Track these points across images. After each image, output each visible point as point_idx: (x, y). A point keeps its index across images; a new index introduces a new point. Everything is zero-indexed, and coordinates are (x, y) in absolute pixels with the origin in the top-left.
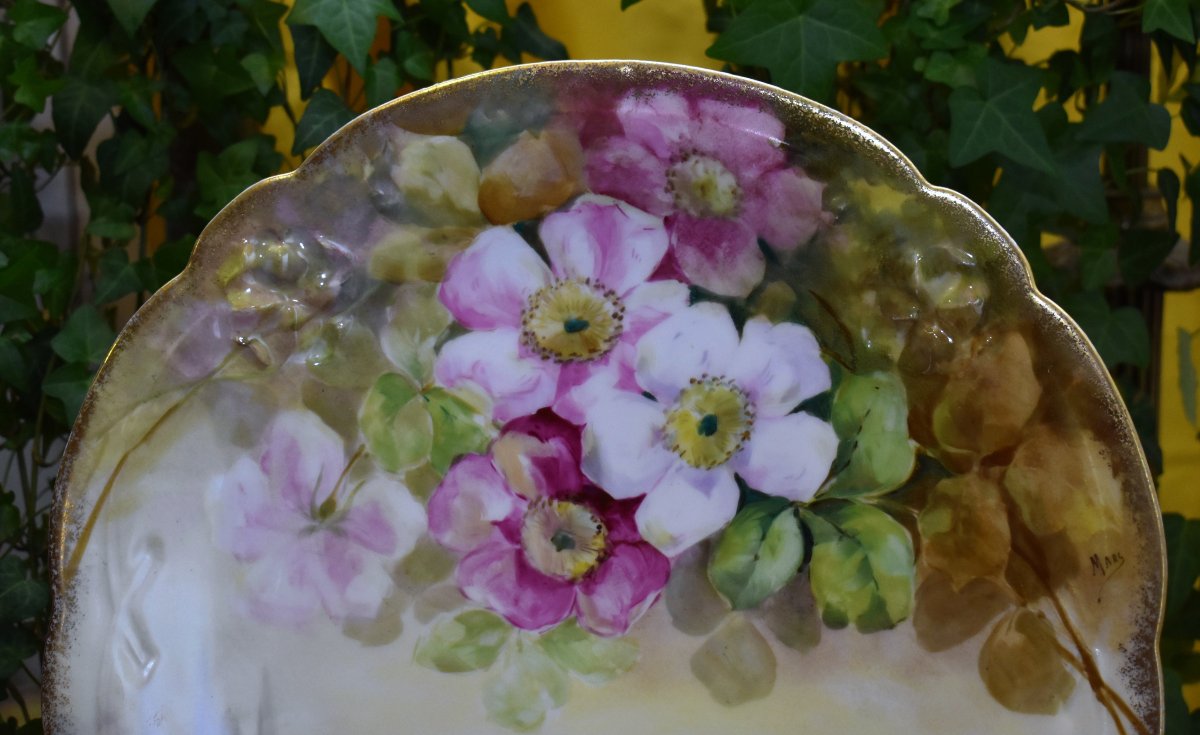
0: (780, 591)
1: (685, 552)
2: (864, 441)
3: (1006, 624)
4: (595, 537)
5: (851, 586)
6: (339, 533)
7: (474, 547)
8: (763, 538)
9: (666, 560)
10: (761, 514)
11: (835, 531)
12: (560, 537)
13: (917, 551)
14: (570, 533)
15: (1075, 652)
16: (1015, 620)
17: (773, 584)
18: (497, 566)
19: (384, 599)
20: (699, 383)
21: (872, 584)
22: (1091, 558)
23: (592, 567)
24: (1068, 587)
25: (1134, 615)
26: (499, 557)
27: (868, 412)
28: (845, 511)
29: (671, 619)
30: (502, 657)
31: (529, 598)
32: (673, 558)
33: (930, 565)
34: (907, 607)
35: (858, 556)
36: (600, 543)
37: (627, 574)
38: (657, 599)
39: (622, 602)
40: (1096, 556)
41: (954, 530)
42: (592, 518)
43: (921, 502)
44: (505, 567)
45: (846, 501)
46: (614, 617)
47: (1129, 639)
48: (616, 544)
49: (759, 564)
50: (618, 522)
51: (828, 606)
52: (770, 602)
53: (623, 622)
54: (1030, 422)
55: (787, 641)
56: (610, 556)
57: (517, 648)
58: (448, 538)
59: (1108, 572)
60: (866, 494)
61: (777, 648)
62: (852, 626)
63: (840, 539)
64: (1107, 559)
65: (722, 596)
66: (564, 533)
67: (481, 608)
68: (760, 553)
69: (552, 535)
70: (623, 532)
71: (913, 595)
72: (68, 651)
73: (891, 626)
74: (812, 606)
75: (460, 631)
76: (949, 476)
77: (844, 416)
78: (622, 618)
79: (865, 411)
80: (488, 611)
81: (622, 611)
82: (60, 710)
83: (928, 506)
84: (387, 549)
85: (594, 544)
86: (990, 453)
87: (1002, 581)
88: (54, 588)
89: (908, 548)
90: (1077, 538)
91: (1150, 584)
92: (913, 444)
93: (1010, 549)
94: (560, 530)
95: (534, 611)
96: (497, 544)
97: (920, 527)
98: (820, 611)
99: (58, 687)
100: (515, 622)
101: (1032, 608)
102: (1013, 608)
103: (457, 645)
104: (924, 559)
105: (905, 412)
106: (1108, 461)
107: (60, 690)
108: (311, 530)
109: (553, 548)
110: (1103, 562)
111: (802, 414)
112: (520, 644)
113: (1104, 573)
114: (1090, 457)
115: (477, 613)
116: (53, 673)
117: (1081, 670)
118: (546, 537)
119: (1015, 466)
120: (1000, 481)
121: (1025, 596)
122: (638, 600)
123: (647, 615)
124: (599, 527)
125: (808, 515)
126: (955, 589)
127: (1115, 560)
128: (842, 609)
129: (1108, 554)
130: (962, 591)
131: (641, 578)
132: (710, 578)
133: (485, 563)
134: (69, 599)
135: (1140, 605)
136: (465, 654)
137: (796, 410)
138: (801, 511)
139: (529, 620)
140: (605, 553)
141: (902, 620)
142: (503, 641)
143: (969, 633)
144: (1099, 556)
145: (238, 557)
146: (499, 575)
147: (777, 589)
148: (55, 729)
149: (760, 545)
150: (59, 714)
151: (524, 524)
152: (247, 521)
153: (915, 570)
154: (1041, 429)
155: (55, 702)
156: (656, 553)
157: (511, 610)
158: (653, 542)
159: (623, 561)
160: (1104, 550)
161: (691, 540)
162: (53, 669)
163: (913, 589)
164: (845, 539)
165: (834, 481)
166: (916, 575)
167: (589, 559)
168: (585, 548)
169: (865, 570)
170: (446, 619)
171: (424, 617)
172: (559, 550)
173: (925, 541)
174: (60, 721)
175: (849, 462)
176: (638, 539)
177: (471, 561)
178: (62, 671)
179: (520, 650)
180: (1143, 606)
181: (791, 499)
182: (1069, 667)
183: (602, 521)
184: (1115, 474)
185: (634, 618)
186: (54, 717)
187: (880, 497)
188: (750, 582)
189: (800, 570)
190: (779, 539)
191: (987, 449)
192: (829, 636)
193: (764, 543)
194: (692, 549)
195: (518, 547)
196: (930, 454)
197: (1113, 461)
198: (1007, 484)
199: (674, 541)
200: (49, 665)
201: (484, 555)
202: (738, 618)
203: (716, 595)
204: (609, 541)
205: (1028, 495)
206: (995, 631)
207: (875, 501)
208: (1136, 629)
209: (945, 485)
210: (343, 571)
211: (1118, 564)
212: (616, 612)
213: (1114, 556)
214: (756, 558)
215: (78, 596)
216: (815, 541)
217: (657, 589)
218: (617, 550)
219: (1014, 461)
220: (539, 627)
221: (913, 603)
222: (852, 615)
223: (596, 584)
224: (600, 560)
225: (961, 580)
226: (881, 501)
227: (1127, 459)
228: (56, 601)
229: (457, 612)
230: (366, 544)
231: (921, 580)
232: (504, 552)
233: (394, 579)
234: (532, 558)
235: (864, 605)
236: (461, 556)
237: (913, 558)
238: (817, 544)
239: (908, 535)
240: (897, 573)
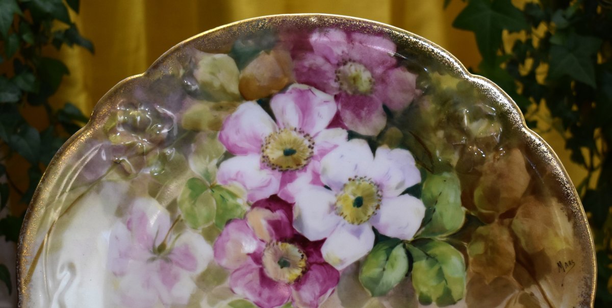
0: (396, 287)
1: (347, 268)
2: (438, 208)
3: (514, 301)
4: (300, 261)
5: (433, 283)
6: (168, 260)
7: (238, 266)
8: (387, 259)
9: (337, 272)
10: (386, 247)
11: (424, 254)
12: (282, 261)
13: (467, 264)
14: (288, 259)
16: (518, 297)
17: (393, 282)
18: (250, 277)
19: (191, 295)
20: (353, 180)
21: (444, 282)
22: (558, 264)
23: (299, 276)
24: (546, 279)
25: (581, 292)
26: (251, 272)
27: (441, 193)
28: (430, 244)
29: (340, 302)
31: (266, 293)
32: (341, 271)
33: (474, 271)
34: (462, 293)
35: (436, 268)
36: (303, 264)
37: (317, 279)
38: (333, 292)
39: (315, 294)
40: (560, 262)
41: (486, 253)
42: (299, 251)
43: (468, 239)
44: (254, 277)
45: (430, 240)
46: (311, 302)
47: (578, 304)
48: (311, 264)
49: (385, 273)
50: (312, 253)
51: (421, 294)
52: (391, 292)
53: (316, 304)
54: (524, 195)
56: (308, 270)
58: (224, 262)
59: (567, 270)
60: (440, 236)
62: (434, 303)
63: (427, 259)
64: (566, 263)
65: (367, 290)
66: (284, 259)
67: (242, 299)
68: (386, 267)
69: (278, 260)
70: (315, 258)
71: (465, 287)
73: (454, 303)
74: (413, 293)
76: (483, 225)
77: (428, 195)
78: (315, 303)
79: (439, 193)
80: (245, 300)
81: (315, 299)
83: (472, 241)
84: (192, 269)
85: (300, 264)
86: (504, 212)
87: (511, 278)
89: (462, 262)
90: (550, 253)
91: (588, 276)
92: (464, 209)
93: (515, 261)
94: (282, 257)
95: (269, 299)
96: (249, 265)
97: (468, 252)
98: (417, 296)
100: (260, 305)
101: (527, 291)
102: (517, 291)
104: (471, 268)
105: (459, 193)
106: (565, 213)
108: (153, 259)
109: (279, 267)
110: (564, 265)
111: (407, 195)
113: (564, 271)
114: (556, 211)
115: (239, 301)
118: (275, 261)
119: (517, 218)
120: (509, 227)
121: (524, 284)
122: (323, 293)
123: (328, 300)
124: (302, 256)
125: (411, 247)
126: (487, 283)
127: (570, 264)
128: (429, 295)
129: (567, 261)
130: (490, 284)
131: (325, 281)
132: (360, 281)
133: (244, 275)
135: (583, 286)
137: (403, 193)
138: (407, 245)
139: (267, 304)
140: (306, 269)
141: (460, 300)
144: (562, 262)
145: (115, 274)
146: (251, 281)
147: (395, 285)
149: (385, 264)
151: (263, 255)
152: (120, 255)
153: (466, 274)
154: (531, 198)
156: (332, 268)
157: (257, 299)
158: (330, 262)
159: (315, 273)
160: (565, 259)
161: (350, 261)
163: (465, 284)
164: (430, 259)
165: (423, 229)
166: (467, 276)
167: (298, 272)
168: (295, 266)
169: (440, 275)
170: (224, 304)
171: (212, 303)
172: (282, 267)
173: (471, 259)
175: (431, 220)
176: (323, 261)
177: (236, 274)
180: (585, 287)
181: (401, 239)
183: (304, 252)
184: (569, 220)
185: (321, 302)
187: (447, 237)
188: (381, 283)
189: (407, 275)
190: (396, 260)
191: (502, 210)
193: (387, 262)
194: (351, 266)
195: (261, 266)
196: (472, 214)
197: (568, 212)
198: (513, 227)
199: (342, 262)
201: (243, 271)
202: (375, 301)
203: (363, 289)
204: (308, 263)
205: (524, 232)
206: (508, 303)
207: (445, 239)
208: (582, 299)
209: (481, 229)
210: (170, 280)
211: (572, 266)
212: (312, 299)
213: (569, 262)
214: (384, 270)
216: (414, 260)
217: (333, 287)
218: (312, 267)
219: (516, 215)
221: (465, 291)
222: (434, 298)
223: (301, 285)
224: (303, 273)
225: (489, 278)
226: (448, 239)
227: (575, 212)
229: (229, 301)
230: (182, 266)
231: (469, 279)
232: (254, 269)
233: (197, 284)
234: (268, 272)
235: (440, 292)
236: (231, 271)
237: (465, 268)
238: (415, 262)
239: (462, 256)
240: (457, 276)
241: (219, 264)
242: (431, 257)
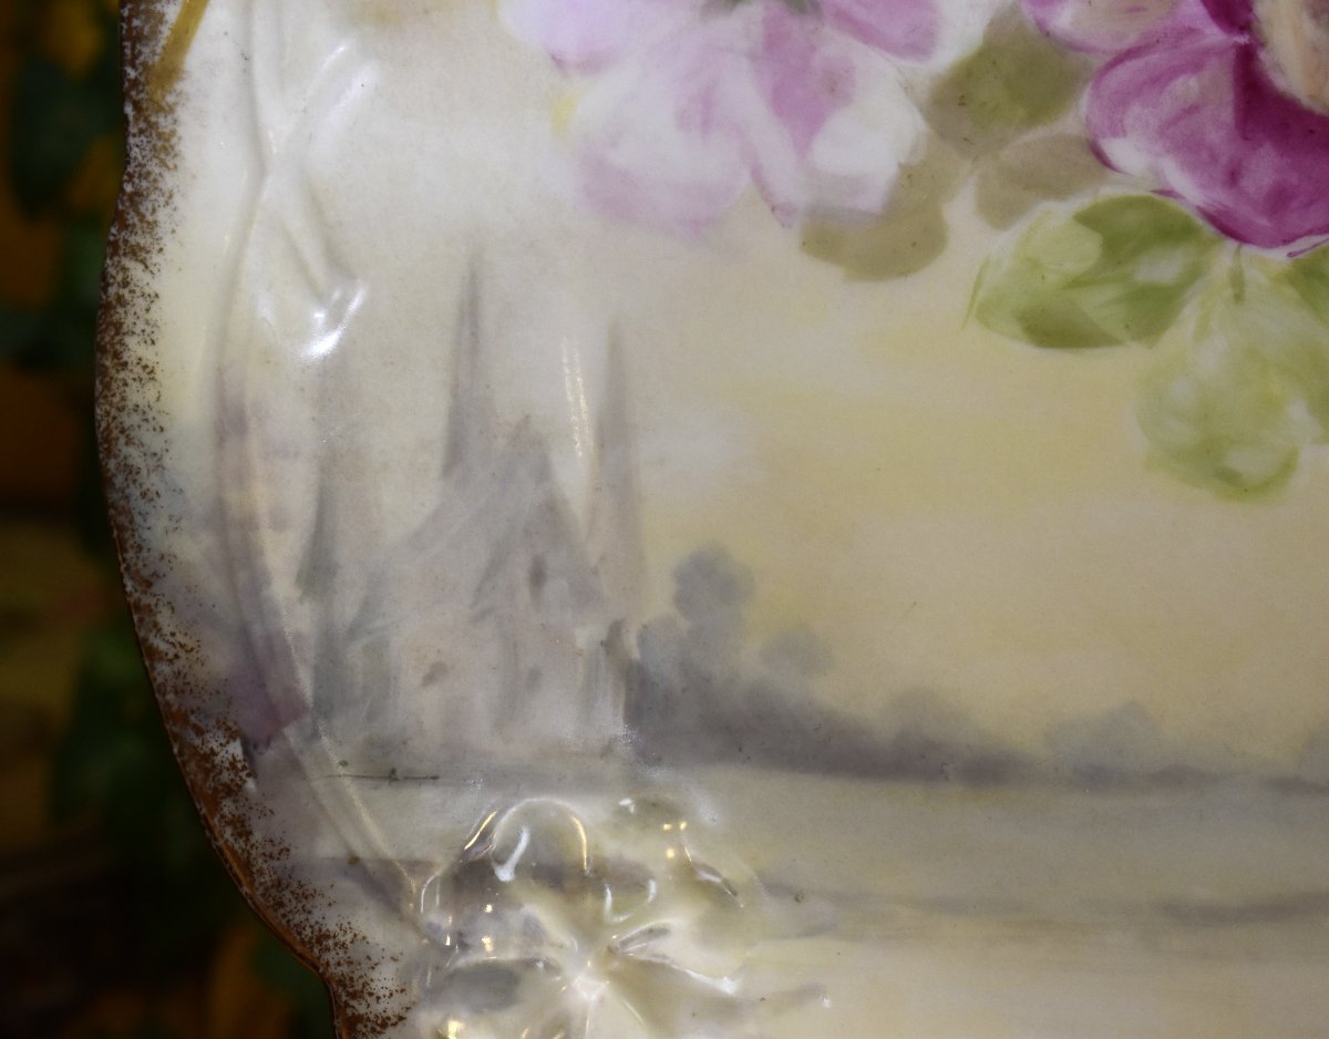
7: (1131, 40)
18: (1188, 86)
19: (900, 166)
26: (1195, 65)
30: (1189, 316)
31: (1265, 168)
44: (1210, 90)
57: (1229, 292)
58: (1066, 17)
67: (1141, 192)
72: (155, 258)
75: (1089, 247)
80: (1158, 198)
82: (135, 395)
88: (129, 110)
95: (1278, 201)
96: (1191, 31)
99: (131, 341)
100: (1228, 227)
103: (1077, 283)
107: (135, 348)
112: (1237, 281)
115: (1130, 203)
116: (120, 310)
133: (1158, 81)
134: (160, 136)
136: (1099, 304)
139: (1263, 222)
142: (1194, 274)
145: (558, 62)
146: (1192, 110)
148: (122, 440)
150: (130, 405)
155: (122, 375)
157: (1221, 197)
162: (120, 300)
170: (1055, 218)
171: (1000, 211)
174: (135, 419)
177: (1123, 74)
178: (141, 303)
179: (1238, 298)
186: (122, 409)
195: (1242, 39)
200: (112, 290)
201: (1155, 59)
210: (807, 99)
215: (181, 131)
220: (1286, 242)
228: (132, 140)
229: (1081, 202)
230: (865, 33)
232: (1207, 52)
233: (929, 118)
234: (1277, 66)
236: (1097, 62)
241: (1040, 24)
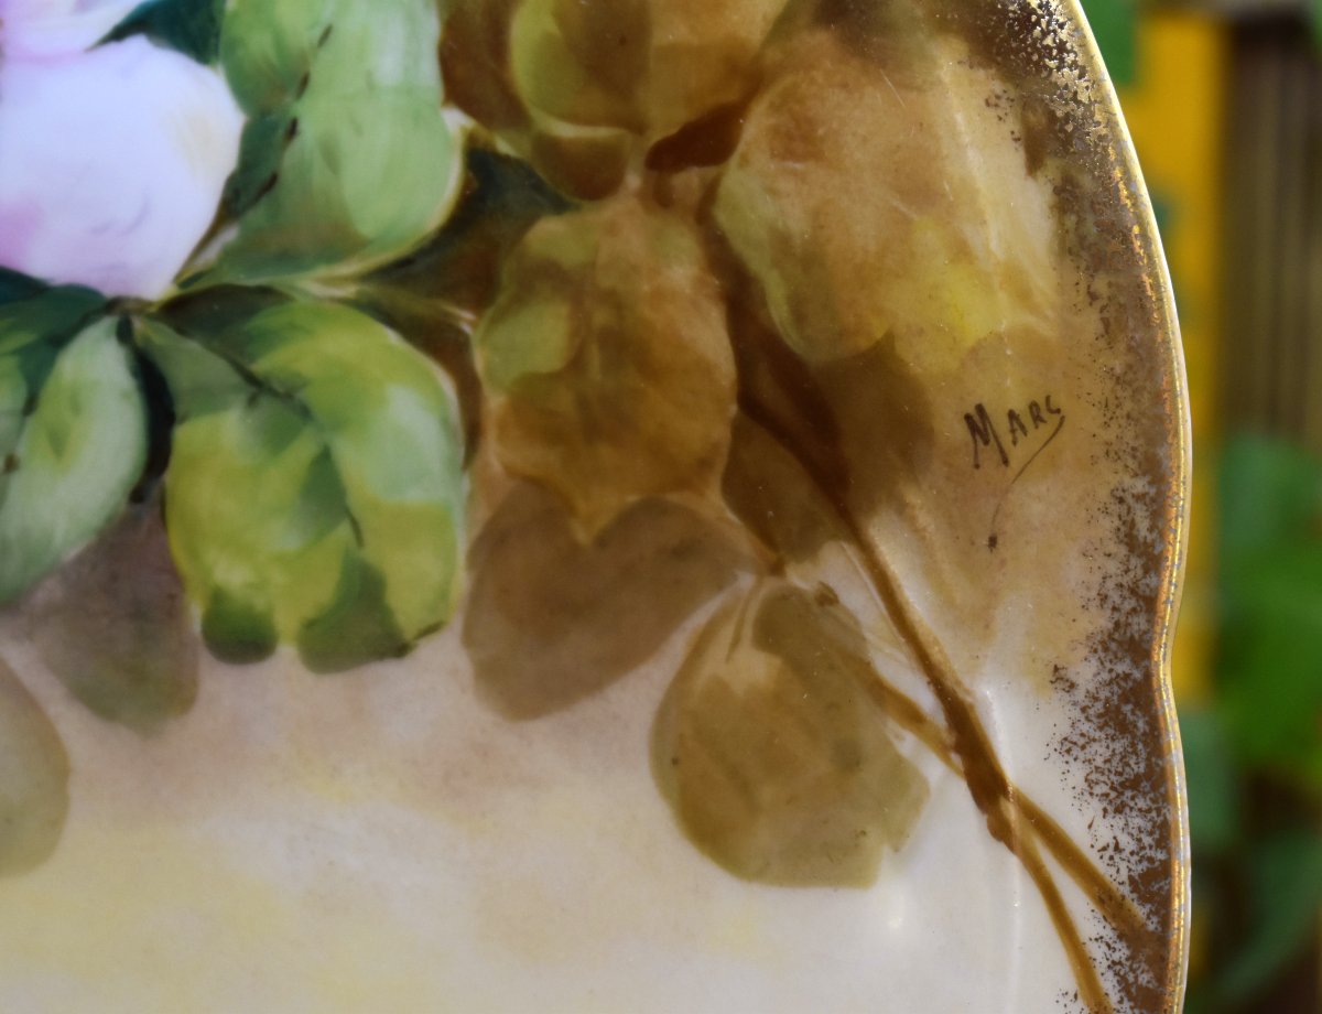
0: (80, 560)
2: (315, 116)
3: (727, 633)
5: (282, 537)
8: (30, 405)
10: (24, 338)
11: (234, 378)
13: (473, 433)
15: (926, 700)
16: (752, 613)
17: (59, 537)
21: (343, 531)
22: (968, 418)
24: (902, 508)
25: (1097, 578)
27: (327, 34)
28: (266, 320)
33: (510, 471)
34: (443, 594)
35: (303, 451)
40: (980, 409)
41: (576, 364)
43: (481, 288)
45: (266, 292)
47: (1084, 651)
49: (19, 484)
51: (218, 598)
52: (50, 591)
54: (783, 26)
55: (99, 702)
59: (1017, 455)
60: (323, 271)
61: (73, 726)
62: (287, 653)
63: (252, 402)
64: (1012, 415)
68: (22, 451)
71: (461, 558)
73: (397, 648)
74: (172, 597)
76: (559, 207)
77: (257, 44)
79: (318, 32)
83: (502, 299)
86: (673, 131)
87: (713, 505)
89: (445, 422)
90: (925, 360)
91: (1140, 485)
92: (456, 122)
93: (733, 409)
97: (480, 359)
98: (196, 612)
101: (801, 578)
102: (746, 581)
104: (494, 453)
105: (431, 29)
106: (1012, 125)
110: (1001, 425)
111: (138, 45)
113: (1006, 462)
114: (959, 118)
117: (943, 751)
119: (745, 161)
120: (703, 215)
121: (780, 542)
125: (158, 336)
126: (583, 536)
127: (1037, 419)
128: (260, 603)
129: (1019, 404)
130: (602, 542)
135: (1112, 547)
137: (120, 33)
138: (139, 325)
141: (431, 629)
143: (620, 661)
144: (989, 410)
147: (71, 553)
149: (20, 430)
153: (466, 484)
154: (820, 41)
160: (1007, 392)
163: (462, 542)
164: (266, 403)
165: (230, 235)
166: (471, 497)
169: (325, 494)
173: (495, 402)
175: (273, 180)
180: (1123, 550)
181: (109, 291)
182: (908, 744)
184: (1034, 163)
187: (366, 277)
189: (138, 495)
190: (76, 407)
191: (665, 117)
192: (220, 684)
193: (32, 421)
196: (503, 146)
197: (1025, 122)
198: (722, 217)
205: (782, 243)
206: (698, 651)
207: (350, 291)
208: (1102, 621)
209: (551, 235)
211: (1045, 430)
213: (1033, 406)
214: (11, 464)
216: (180, 409)
219: (741, 148)
221: (462, 581)
222: (287, 622)
225: (597, 508)
226: (370, 289)
227: (1068, 117)
231: (483, 513)
235: (321, 590)
237: (462, 451)
238: (184, 419)
239: (446, 385)
240: (415, 497)
242: (274, 393)
